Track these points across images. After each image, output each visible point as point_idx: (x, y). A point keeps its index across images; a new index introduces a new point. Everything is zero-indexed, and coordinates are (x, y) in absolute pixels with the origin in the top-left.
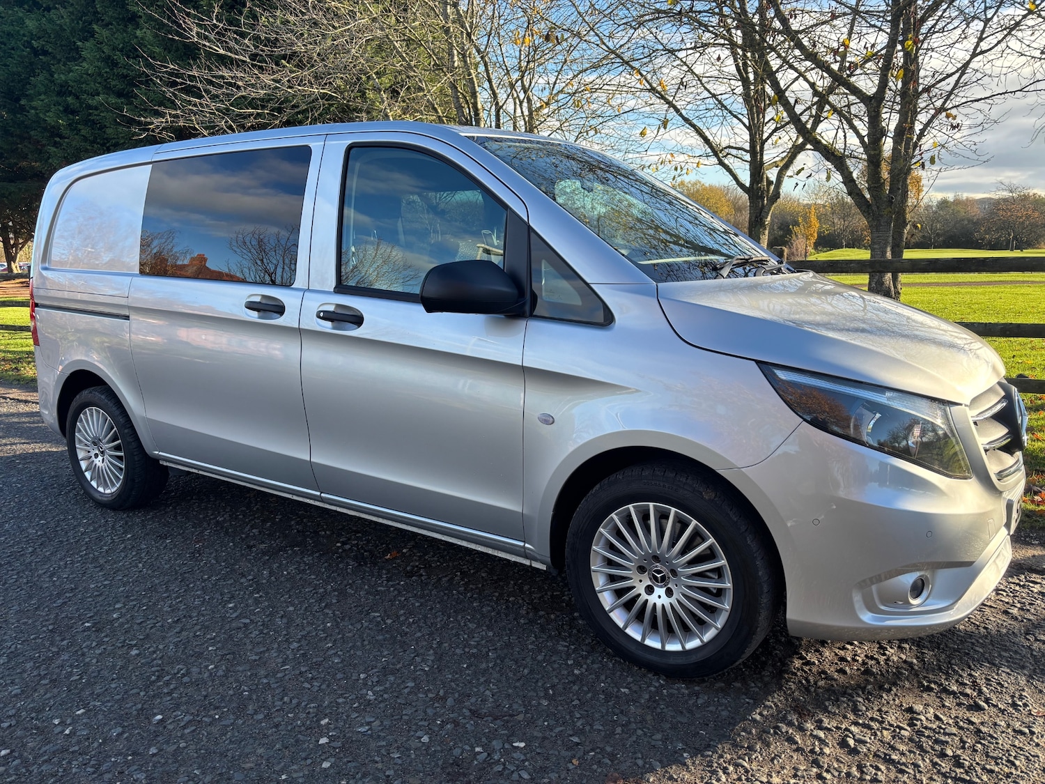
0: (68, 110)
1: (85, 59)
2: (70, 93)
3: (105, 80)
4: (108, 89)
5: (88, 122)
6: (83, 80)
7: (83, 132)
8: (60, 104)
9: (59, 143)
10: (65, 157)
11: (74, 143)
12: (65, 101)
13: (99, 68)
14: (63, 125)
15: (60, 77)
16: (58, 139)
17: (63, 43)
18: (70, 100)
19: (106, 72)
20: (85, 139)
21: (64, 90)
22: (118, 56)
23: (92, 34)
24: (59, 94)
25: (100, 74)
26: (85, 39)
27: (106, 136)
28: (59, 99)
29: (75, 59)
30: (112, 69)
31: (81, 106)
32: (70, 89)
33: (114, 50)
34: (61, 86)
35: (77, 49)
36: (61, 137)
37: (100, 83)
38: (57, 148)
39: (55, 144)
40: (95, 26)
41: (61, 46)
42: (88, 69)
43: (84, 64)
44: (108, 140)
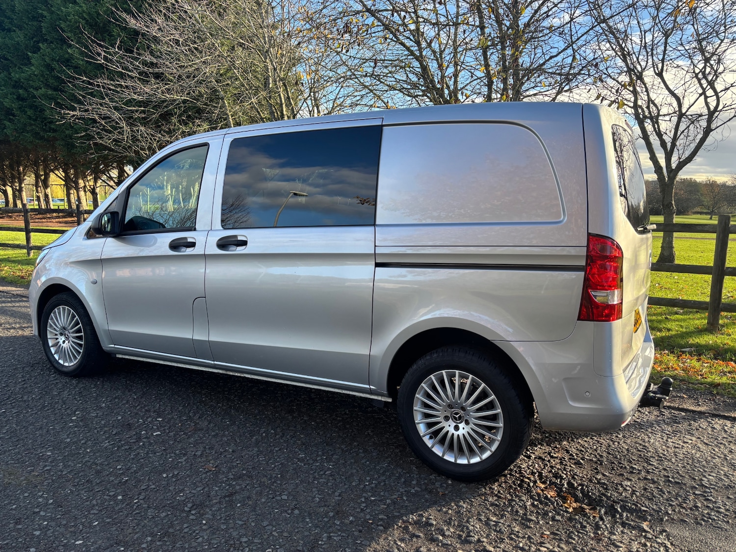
0: (19, 98)
1: (33, 65)
2: (22, 87)
3: (46, 80)
4: (47, 86)
5: (33, 107)
6: (31, 79)
7: (29, 113)
8: (14, 94)
9: (12, 119)
10: (15, 129)
11: (22, 120)
12: (18, 92)
13: (42, 72)
14: (15, 108)
15: (15, 76)
16: (11, 117)
17: (19, 54)
18: (21, 91)
19: (47, 74)
20: (30, 118)
21: (17, 85)
22: (55, 65)
23: (39, 49)
24: (14, 87)
25: (43, 76)
26: (34, 52)
27: (44, 116)
28: (14, 90)
29: (26, 65)
30: (51, 73)
31: (28, 96)
32: (21, 84)
33: (52, 60)
34: (16, 82)
35: (28, 59)
36: (14, 115)
37: (42, 81)
38: (10, 122)
39: (10, 120)
40: (40, 45)
41: (18, 55)
42: (34, 72)
43: (32, 68)
44: (45, 119)
